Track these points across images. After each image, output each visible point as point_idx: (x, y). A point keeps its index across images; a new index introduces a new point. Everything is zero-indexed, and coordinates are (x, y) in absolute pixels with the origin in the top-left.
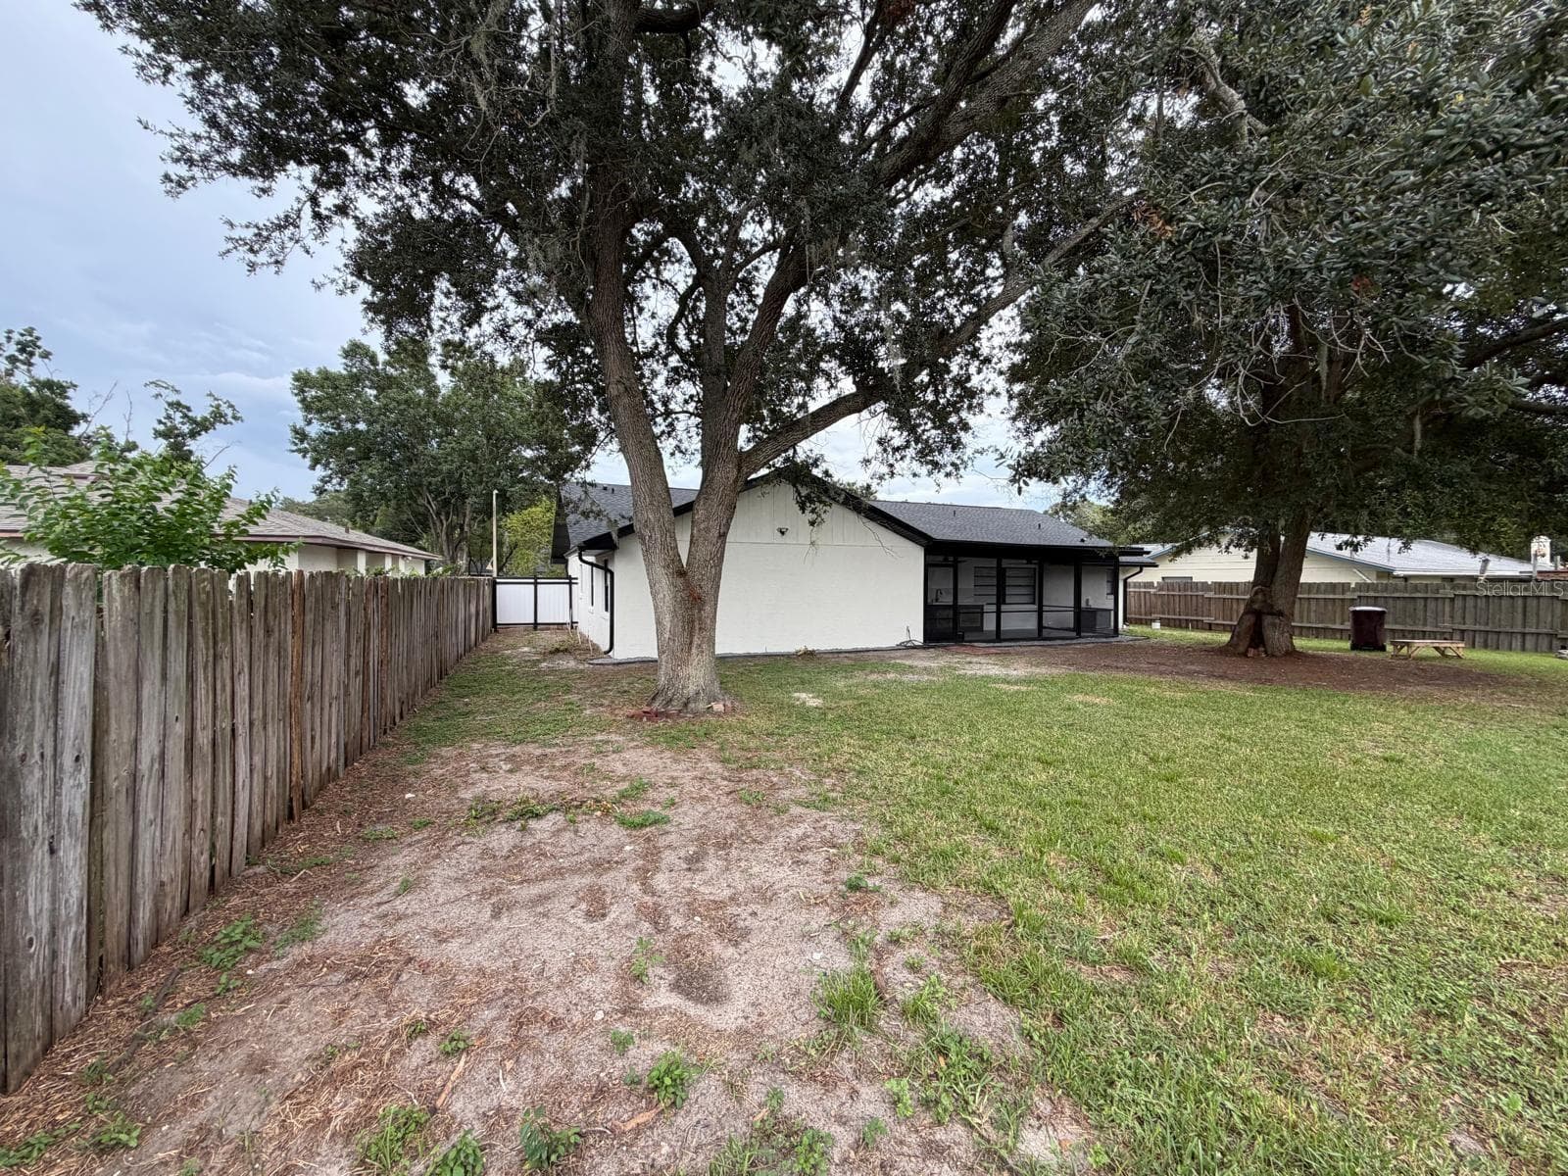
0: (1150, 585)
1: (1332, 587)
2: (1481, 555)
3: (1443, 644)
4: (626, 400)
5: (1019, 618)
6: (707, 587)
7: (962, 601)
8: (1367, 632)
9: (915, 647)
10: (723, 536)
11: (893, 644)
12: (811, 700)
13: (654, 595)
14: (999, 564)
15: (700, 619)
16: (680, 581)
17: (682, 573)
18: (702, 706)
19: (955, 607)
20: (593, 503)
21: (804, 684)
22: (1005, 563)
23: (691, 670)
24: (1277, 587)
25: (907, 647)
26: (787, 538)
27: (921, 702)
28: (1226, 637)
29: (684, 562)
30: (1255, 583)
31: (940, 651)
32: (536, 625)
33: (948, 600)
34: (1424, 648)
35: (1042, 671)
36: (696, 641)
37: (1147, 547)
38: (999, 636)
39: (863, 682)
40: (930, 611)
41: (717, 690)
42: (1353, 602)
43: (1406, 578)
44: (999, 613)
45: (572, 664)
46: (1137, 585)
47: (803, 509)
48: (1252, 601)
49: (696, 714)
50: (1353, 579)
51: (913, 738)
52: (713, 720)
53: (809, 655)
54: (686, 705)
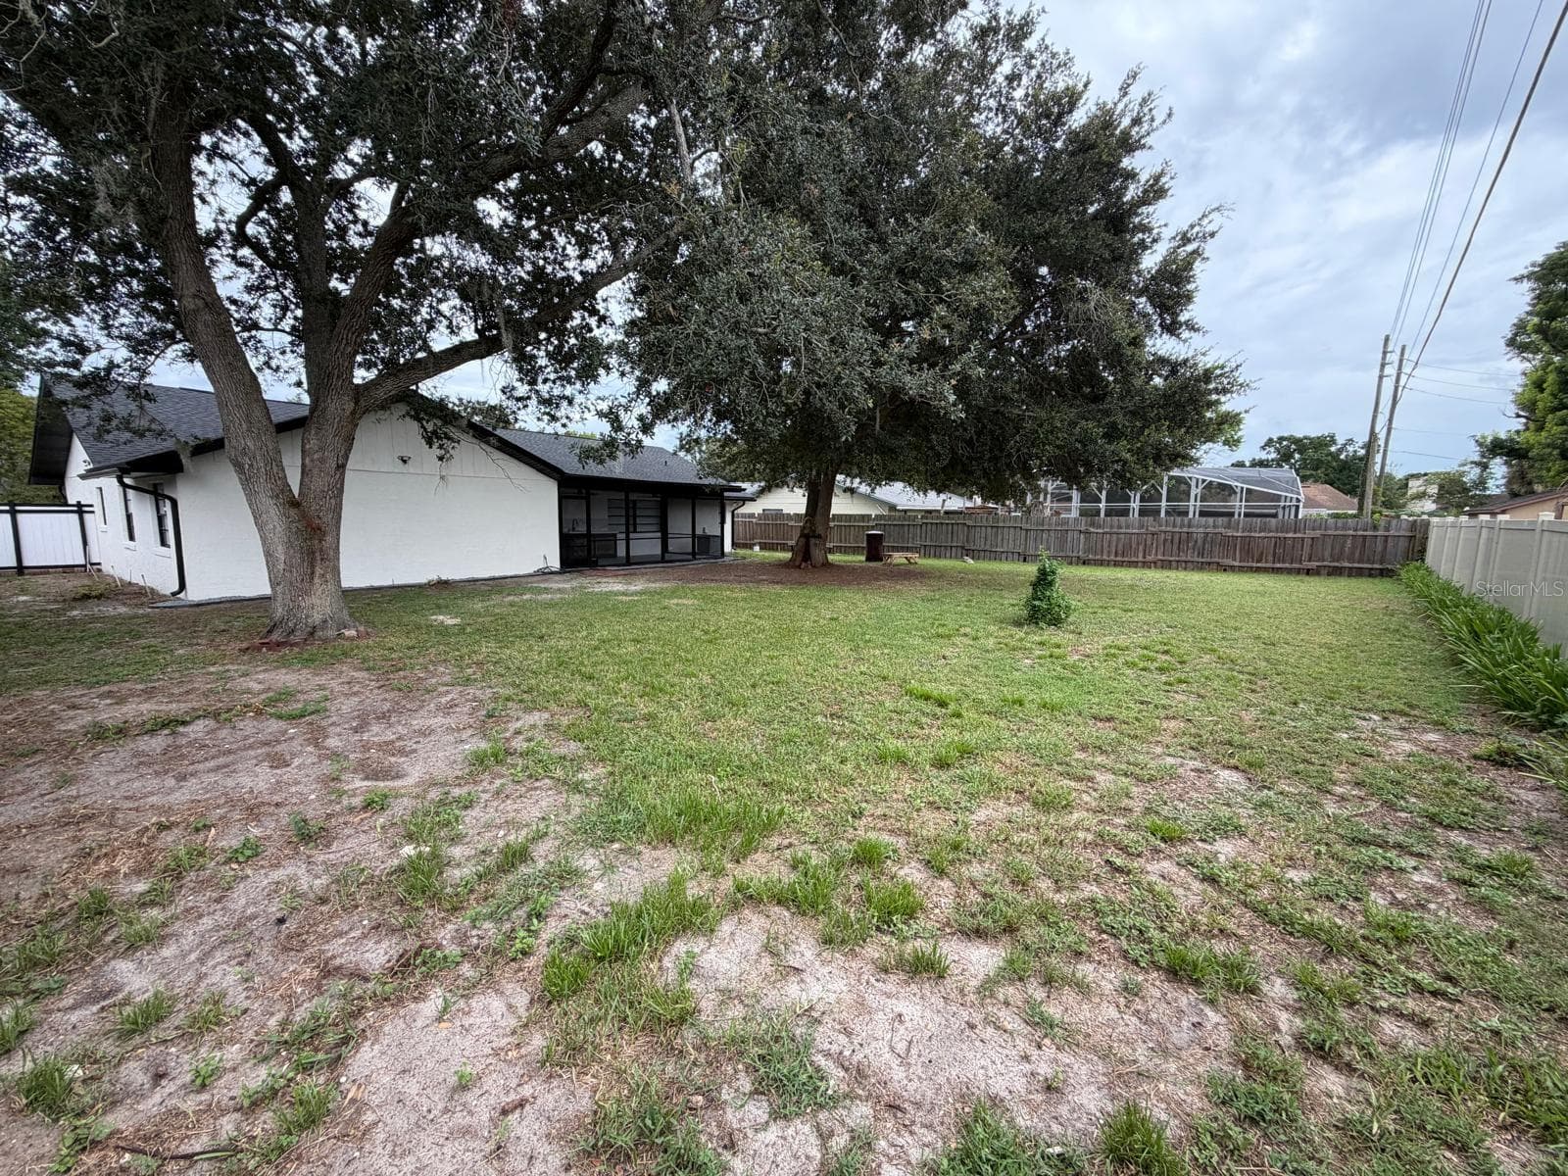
0: (752, 515)
1: (863, 517)
2: (943, 496)
3: (909, 555)
4: (208, 317)
5: (646, 545)
6: (328, 518)
7: (595, 531)
8: (874, 549)
9: (552, 573)
10: (341, 468)
11: (531, 571)
12: (450, 621)
13: (260, 527)
14: (627, 496)
15: (321, 550)
16: (293, 512)
17: (294, 504)
18: (331, 633)
19: (588, 535)
20: (153, 420)
21: (439, 609)
22: (633, 496)
23: (315, 600)
24: (818, 517)
25: (544, 573)
26: (410, 468)
27: (551, 614)
28: (788, 555)
29: (296, 492)
30: (807, 514)
31: (575, 575)
32: (21, 569)
33: (582, 529)
34: (898, 558)
35: (657, 585)
36: (318, 571)
37: (744, 485)
38: (628, 561)
39: (499, 603)
40: (566, 540)
41: (347, 618)
42: (869, 528)
43: (905, 511)
44: (628, 540)
45: (122, 610)
46: (744, 516)
47: (430, 444)
48: (804, 528)
49: (325, 641)
50: (873, 512)
51: (542, 637)
52: (347, 643)
53: (443, 584)
54: (312, 634)
